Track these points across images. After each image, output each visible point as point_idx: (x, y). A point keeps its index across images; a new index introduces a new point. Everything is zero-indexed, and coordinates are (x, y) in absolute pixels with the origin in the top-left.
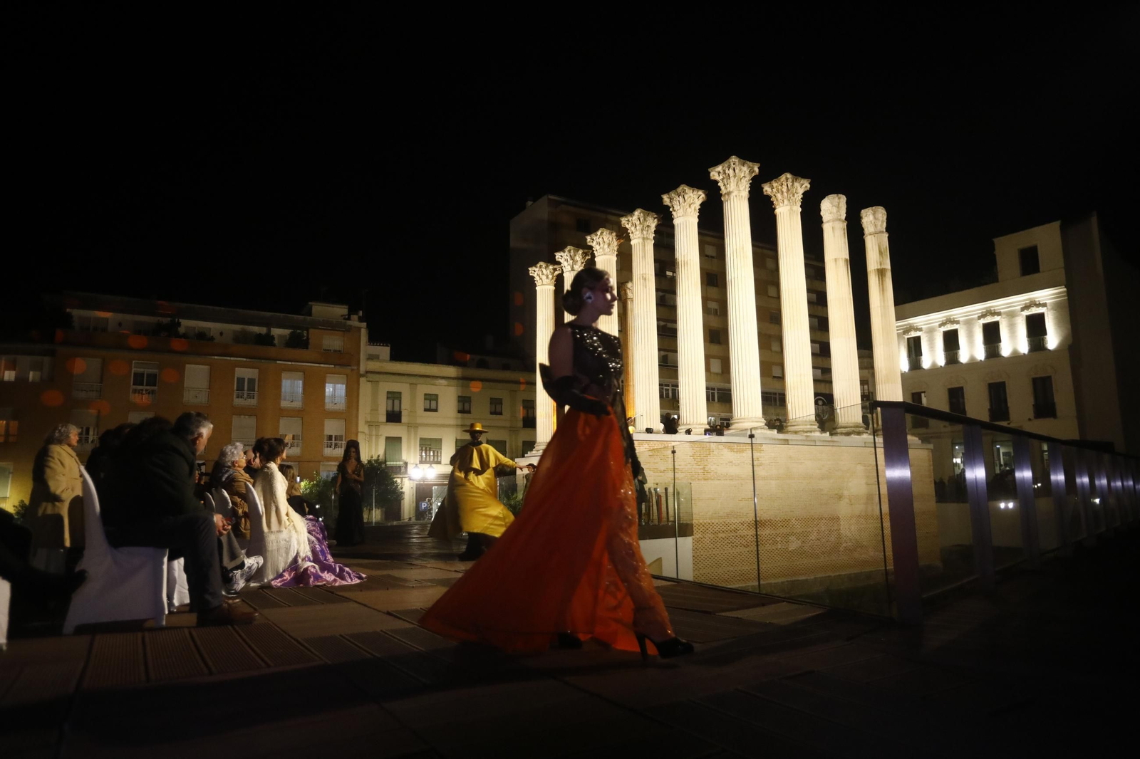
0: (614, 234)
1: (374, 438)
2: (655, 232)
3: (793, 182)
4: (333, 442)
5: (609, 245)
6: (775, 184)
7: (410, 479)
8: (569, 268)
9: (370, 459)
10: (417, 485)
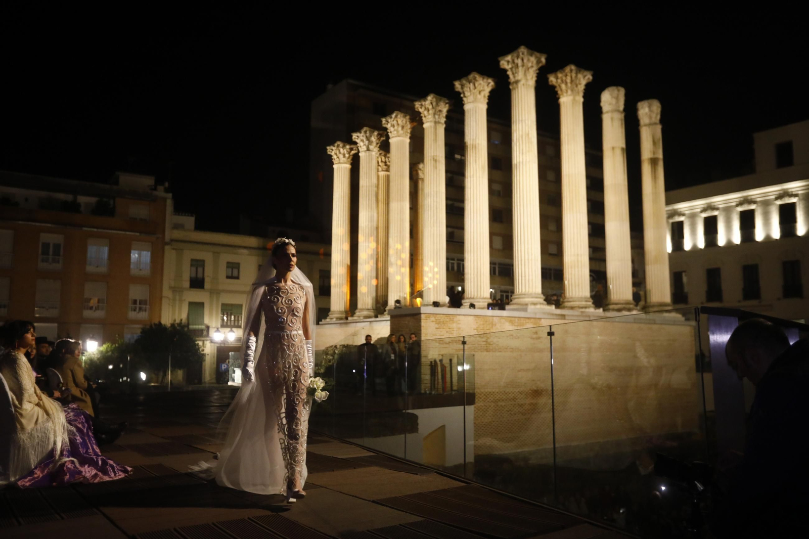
0: (408, 117)
1: (177, 302)
2: (447, 117)
3: (577, 74)
4: (138, 306)
5: (403, 127)
6: (560, 75)
7: (212, 342)
8: (365, 148)
9: (173, 322)
10: (218, 347)
